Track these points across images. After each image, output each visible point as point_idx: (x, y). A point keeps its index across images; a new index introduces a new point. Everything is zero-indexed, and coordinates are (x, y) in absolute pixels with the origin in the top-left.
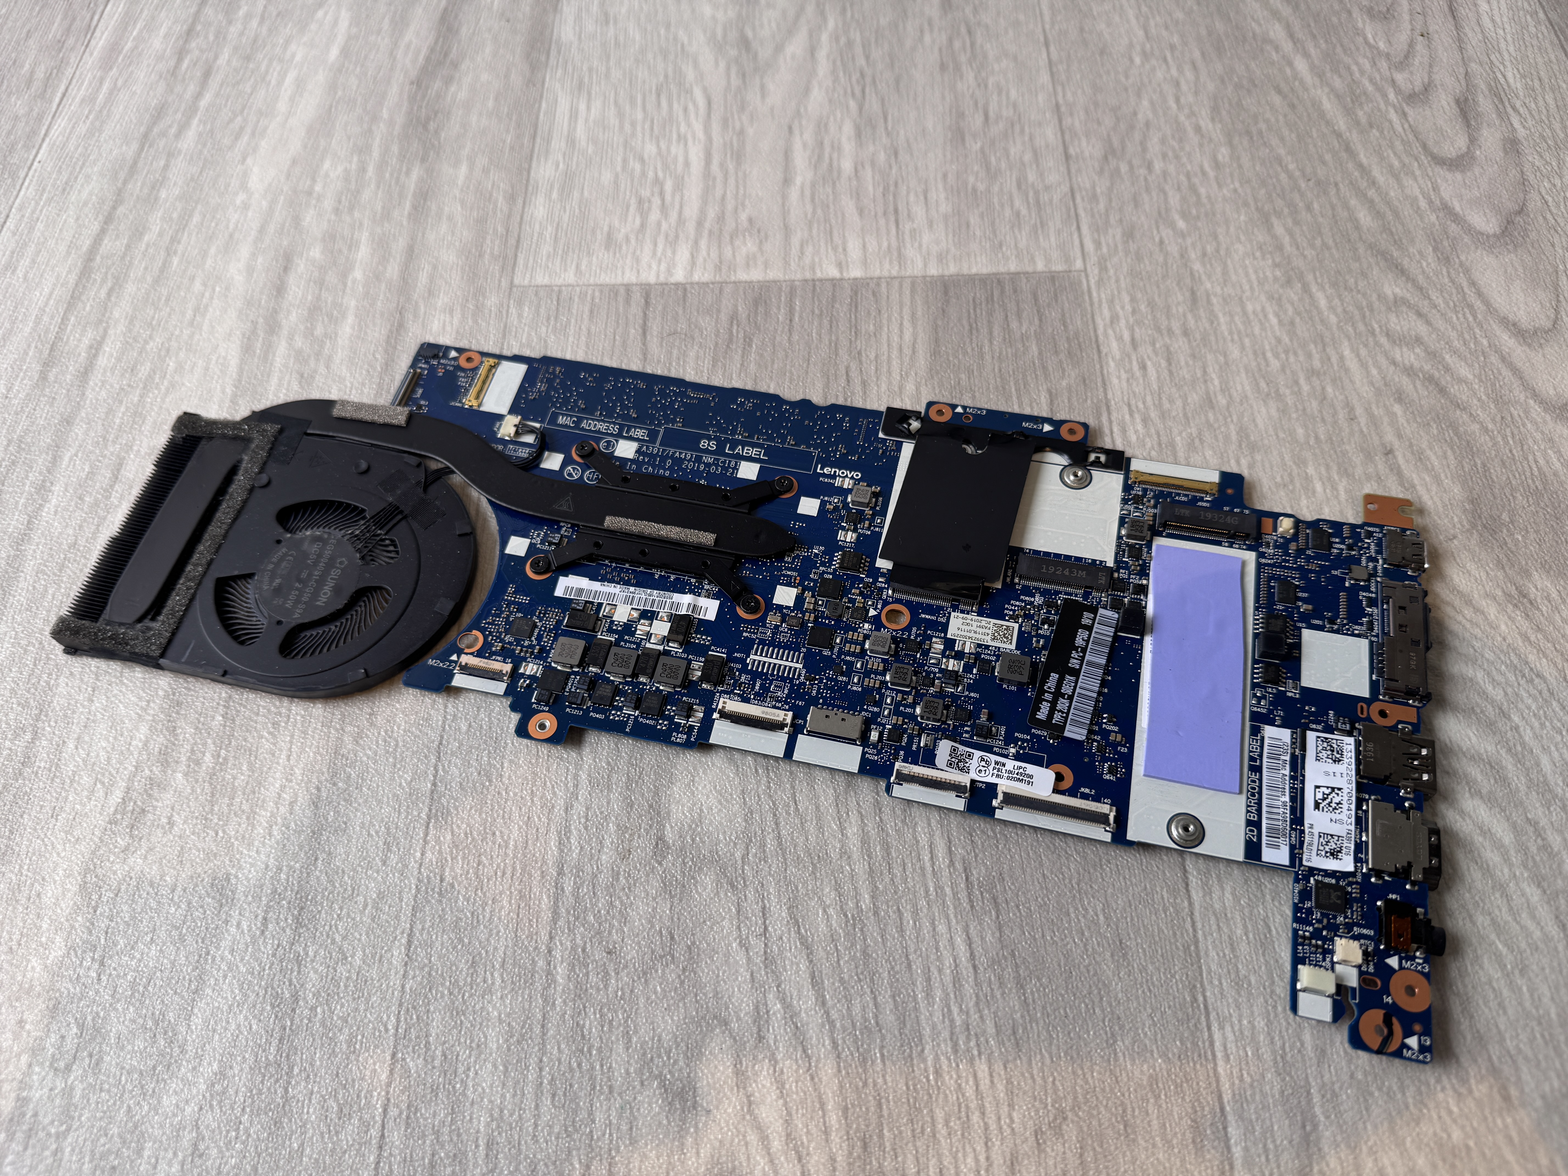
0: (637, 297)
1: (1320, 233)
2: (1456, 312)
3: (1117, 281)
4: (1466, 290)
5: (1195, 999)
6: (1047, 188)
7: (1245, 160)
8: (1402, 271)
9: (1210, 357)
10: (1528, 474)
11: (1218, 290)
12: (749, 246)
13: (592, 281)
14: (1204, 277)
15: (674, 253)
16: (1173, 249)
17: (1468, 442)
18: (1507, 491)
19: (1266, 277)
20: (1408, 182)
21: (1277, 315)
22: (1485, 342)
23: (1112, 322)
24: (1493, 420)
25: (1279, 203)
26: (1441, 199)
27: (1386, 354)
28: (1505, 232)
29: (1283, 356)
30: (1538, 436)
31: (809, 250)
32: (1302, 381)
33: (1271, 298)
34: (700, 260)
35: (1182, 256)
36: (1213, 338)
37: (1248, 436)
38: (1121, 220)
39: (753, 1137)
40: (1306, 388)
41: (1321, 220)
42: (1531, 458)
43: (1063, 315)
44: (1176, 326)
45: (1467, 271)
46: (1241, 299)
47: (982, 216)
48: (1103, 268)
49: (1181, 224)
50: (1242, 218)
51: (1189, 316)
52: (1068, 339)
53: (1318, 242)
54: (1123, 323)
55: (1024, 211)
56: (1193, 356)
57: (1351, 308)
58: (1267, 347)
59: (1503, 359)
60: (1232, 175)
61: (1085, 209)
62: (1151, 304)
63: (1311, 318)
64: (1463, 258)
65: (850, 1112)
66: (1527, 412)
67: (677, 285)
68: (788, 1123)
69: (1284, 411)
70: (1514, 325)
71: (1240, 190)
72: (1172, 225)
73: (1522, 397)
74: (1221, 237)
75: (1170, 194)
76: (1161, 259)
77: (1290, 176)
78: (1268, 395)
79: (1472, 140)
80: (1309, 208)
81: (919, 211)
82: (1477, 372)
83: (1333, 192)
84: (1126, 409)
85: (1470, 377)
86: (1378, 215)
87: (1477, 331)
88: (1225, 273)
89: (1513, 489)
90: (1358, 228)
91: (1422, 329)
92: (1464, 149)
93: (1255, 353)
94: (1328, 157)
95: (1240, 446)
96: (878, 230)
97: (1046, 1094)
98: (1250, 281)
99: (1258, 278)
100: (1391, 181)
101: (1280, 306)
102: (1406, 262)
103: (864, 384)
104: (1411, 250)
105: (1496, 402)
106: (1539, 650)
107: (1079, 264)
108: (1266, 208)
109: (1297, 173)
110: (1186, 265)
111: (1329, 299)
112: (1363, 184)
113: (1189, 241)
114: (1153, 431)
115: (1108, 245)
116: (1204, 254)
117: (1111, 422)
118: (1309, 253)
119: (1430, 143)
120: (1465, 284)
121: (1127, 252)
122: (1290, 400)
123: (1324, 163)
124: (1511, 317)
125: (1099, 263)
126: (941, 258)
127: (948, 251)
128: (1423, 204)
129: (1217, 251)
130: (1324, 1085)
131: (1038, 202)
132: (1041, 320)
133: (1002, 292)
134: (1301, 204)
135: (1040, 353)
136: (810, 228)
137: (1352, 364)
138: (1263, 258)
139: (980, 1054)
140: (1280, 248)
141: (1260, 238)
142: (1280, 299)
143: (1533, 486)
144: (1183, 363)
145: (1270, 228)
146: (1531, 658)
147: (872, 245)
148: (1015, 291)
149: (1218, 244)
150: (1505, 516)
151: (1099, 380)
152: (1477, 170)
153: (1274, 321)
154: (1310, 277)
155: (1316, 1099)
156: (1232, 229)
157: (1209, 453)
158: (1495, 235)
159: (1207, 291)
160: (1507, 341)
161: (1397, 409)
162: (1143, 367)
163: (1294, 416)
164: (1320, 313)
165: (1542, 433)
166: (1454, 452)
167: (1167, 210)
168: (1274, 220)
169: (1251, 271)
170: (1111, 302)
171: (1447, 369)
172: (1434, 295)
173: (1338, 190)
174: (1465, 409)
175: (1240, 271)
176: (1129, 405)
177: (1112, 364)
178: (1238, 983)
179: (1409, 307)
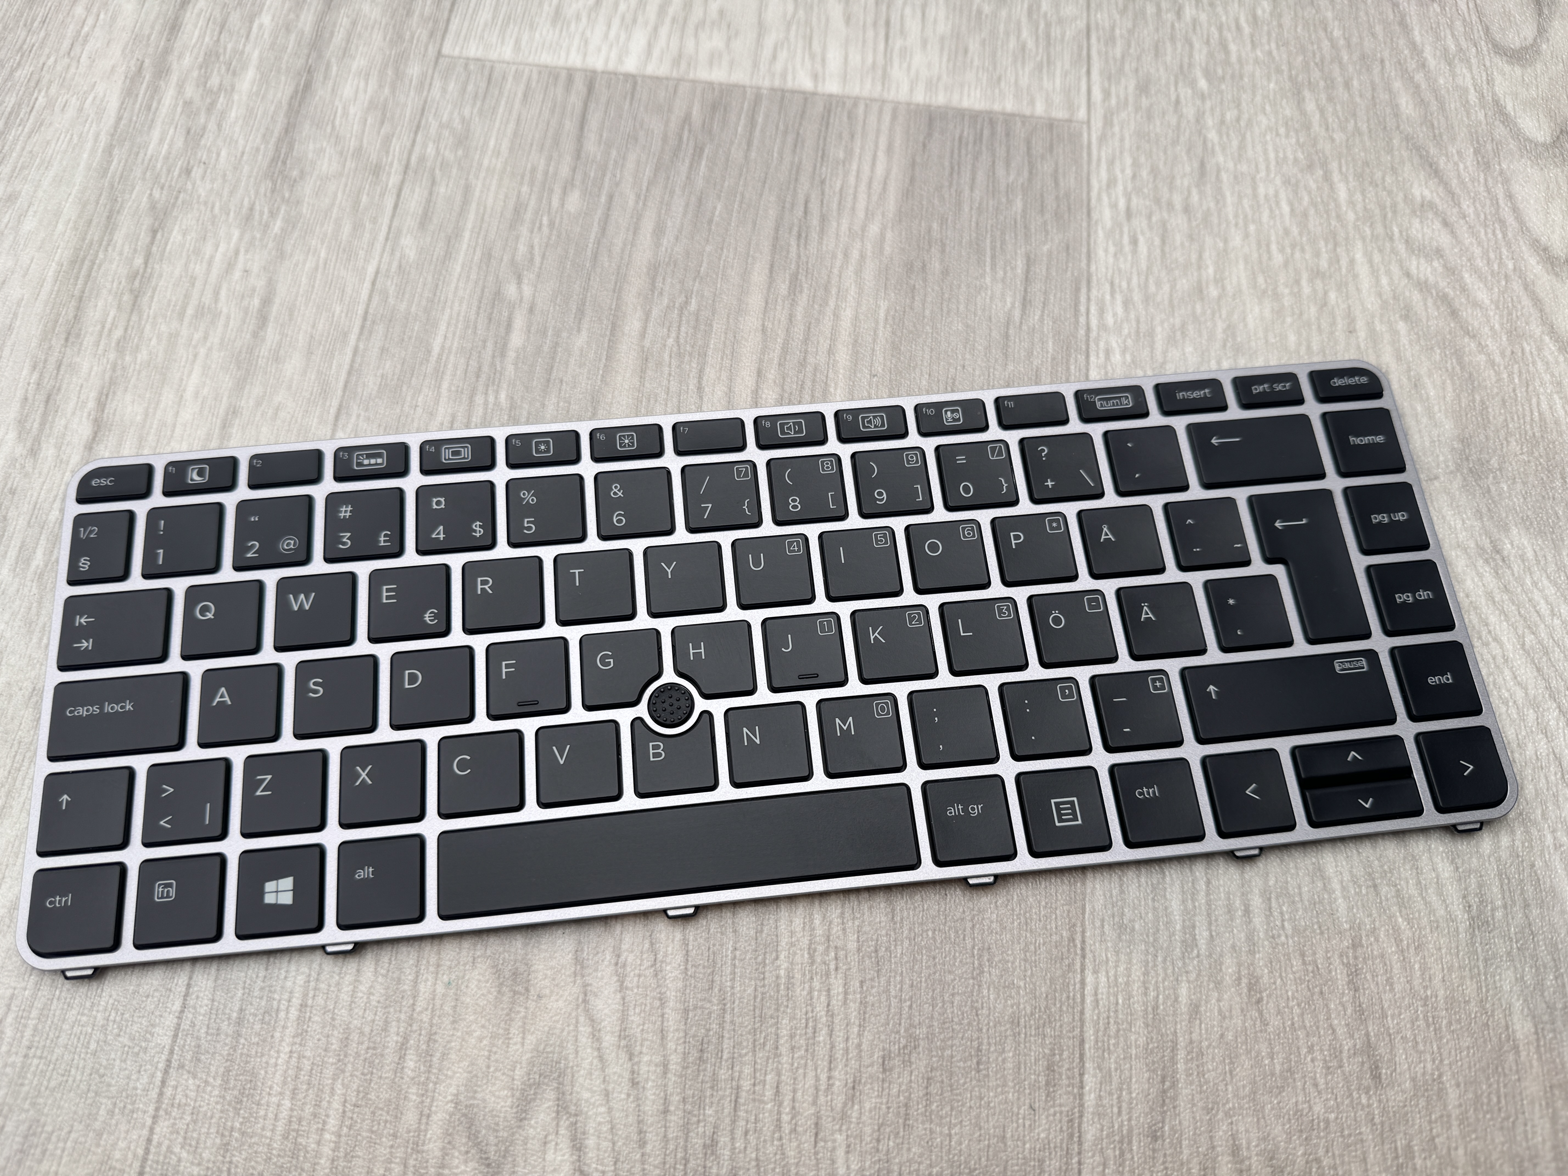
0: (579, 85)
1: (1354, 115)
2: (1486, 226)
3: (1122, 140)
4: (1501, 202)
5: (1072, 940)
6: (1060, 21)
7: (1287, 20)
8: (1435, 172)
9: (1209, 241)
10: (1528, 419)
11: (1231, 165)
12: (714, 41)
13: (530, 60)
14: (1217, 148)
15: (629, 39)
16: (1189, 112)
17: (1471, 374)
18: (1502, 433)
19: (1285, 158)
20: (1461, 69)
21: (1291, 204)
22: (1510, 266)
23: (1108, 186)
24: (1503, 354)
25: (1316, 74)
26: (1494, 94)
27: (1401, 262)
28: (1556, 142)
29: (1288, 250)
30: (1547, 377)
31: (783, 55)
32: (1304, 283)
33: (1287, 182)
34: (656, 53)
35: (1198, 121)
36: (1215, 221)
37: (1234, 336)
38: (1137, 70)
39: (585, 1030)
40: (1307, 290)
41: (1358, 99)
42: (1534, 401)
43: (1056, 171)
44: (1177, 200)
45: (1506, 181)
46: (1253, 179)
47: (983, 43)
48: (1108, 122)
49: (1203, 84)
50: (1272, 85)
51: (1194, 191)
52: (1057, 198)
53: (1351, 126)
54: (1120, 188)
55: (1031, 44)
56: (1191, 238)
57: (1371, 206)
58: (1273, 238)
59: (1526, 287)
60: (1269, 34)
61: (1099, 53)
62: (1154, 171)
63: (1327, 212)
64: (1504, 166)
65: (691, 1015)
66: (1540, 349)
67: (627, 76)
68: (624, 1018)
69: (1279, 313)
70: (1545, 249)
71: (1275, 52)
72: (1193, 84)
73: (1538, 331)
74: (1244, 104)
75: (1197, 46)
76: (1174, 121)
77: (1334, 45)
78: (1264, 292)
79: (1541, 31)
80: (1347, 85)
81: (913, 26)
82: (1495, 296)
83: (1376, 70)
84: (1107, 287)
85: (1487, 302)
86: (1422, 103)
87: (1504, 251)
88: (1242, 147)
89: (1509, 434)
90: (1397, 115)
91: (1444, 240)
92: (1530, 41)
93: (1259, 244)
94: (1378, 29)
95: (1224, 346)
96: (864, 41)
97: (900, 1019)
98: (1267, 160)
99: (1277, 157)
100: (1443, 65)
101: (1296, 192)
102: (1442, 161)
103: (823, 219)
104: (1450, 149)
105: (1509, 333)
106: (1503, 612)
107: (1082, 114)
108: (1300, 78)
109: (1342, 42)
110: (1200, 132)
111: (1351, 193)
112: (1412, 65)
113: (1208, 104)
114: (1132, 316)
115: (1118, 96)
116: (1222, 122)
117: (1089, 299)
118: (1339, 136)
119: (1494, 28)
120: (1501, 196)
121: (1138, 109)
122: (1287, 301)
123: (1373, 35)
124: (1544, 239)
125: (1105, 117)
126: (931, 85)
127: (939, 79)
128: (1473, 97)
129: (1238, 120)
130: (1191, 1042)
131: (1048, 36)
132: (1031, 173)
133: (993, 134)
134: (1340, 79)
135: (1024, 211)
136: (788, 30)
137: (1363, 270)
138: (1287, 136)
139: (837, 969)
140: (1307, 126)
141: (1288, 112)
142: (1297, 185)
143: (1530, 433)
144: (1178, 243)
145: (1300, 102)
146: (1493, 619)
147: (855, 59)
148: (1008, 135)
149: (1240, 111)
150: (1494, 462)
151: (1084, 250)
152: (1539, 66)
153: (1286, 209)
154: (1334, 165)
155: (1181, 1055)
156: (1258, 98)
157: (1189, 349)
158: (1544, 145)
159: (1218, 165)
160: (1534, 266)
161: (1402, 326)
162: (1134, 242)
163: (1289, 320)
164: (1338, 206)
165: (1552, 375)
166: (1453, 384)
167: (1190, 65)
168: (1307, 94)
169: (1270, 148)
170: (1111, 163)
171: (1464, 289)
172: (1466, 204)
173: (1383, 67)
174: (1474, 336)
175: (1259, 148)
176: (1112, 284)
177: (1101, 233)
178: (1121, 928)
179: (1436, 213)
